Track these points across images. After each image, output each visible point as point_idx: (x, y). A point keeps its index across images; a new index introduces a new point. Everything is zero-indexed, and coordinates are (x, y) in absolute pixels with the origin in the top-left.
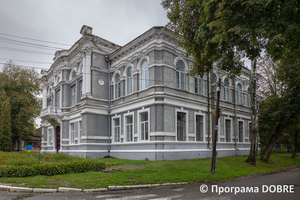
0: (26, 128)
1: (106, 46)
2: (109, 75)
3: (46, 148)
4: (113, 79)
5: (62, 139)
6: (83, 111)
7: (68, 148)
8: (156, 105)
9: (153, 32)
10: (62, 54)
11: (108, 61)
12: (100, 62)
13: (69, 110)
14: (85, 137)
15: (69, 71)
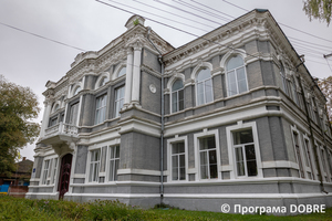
0: (5, 160)
1: (159, 44)
2: (162, 81)
3: (37, 190)
4: (169, 86)
5: (73, 175)
6: (123, 129)
7: (83, 189)
8: (269, 116)
9: (253, 16)
10: (87, 57)
11: (162, 62)
12: (151, 62)
13: (90, 130)
14: (128, 171)
15: (96, 78)
